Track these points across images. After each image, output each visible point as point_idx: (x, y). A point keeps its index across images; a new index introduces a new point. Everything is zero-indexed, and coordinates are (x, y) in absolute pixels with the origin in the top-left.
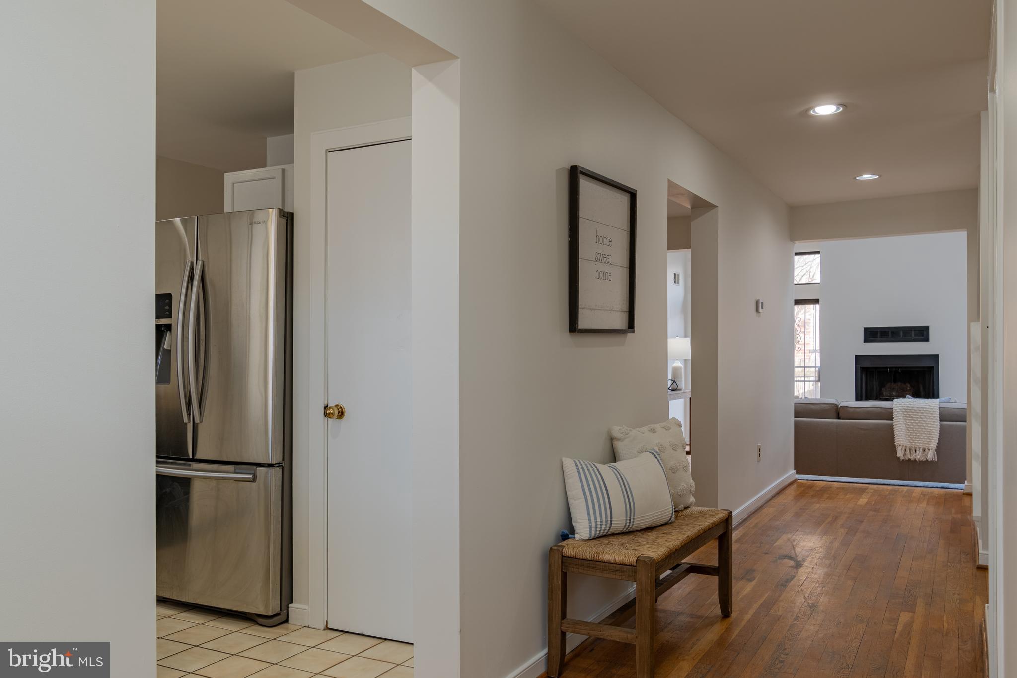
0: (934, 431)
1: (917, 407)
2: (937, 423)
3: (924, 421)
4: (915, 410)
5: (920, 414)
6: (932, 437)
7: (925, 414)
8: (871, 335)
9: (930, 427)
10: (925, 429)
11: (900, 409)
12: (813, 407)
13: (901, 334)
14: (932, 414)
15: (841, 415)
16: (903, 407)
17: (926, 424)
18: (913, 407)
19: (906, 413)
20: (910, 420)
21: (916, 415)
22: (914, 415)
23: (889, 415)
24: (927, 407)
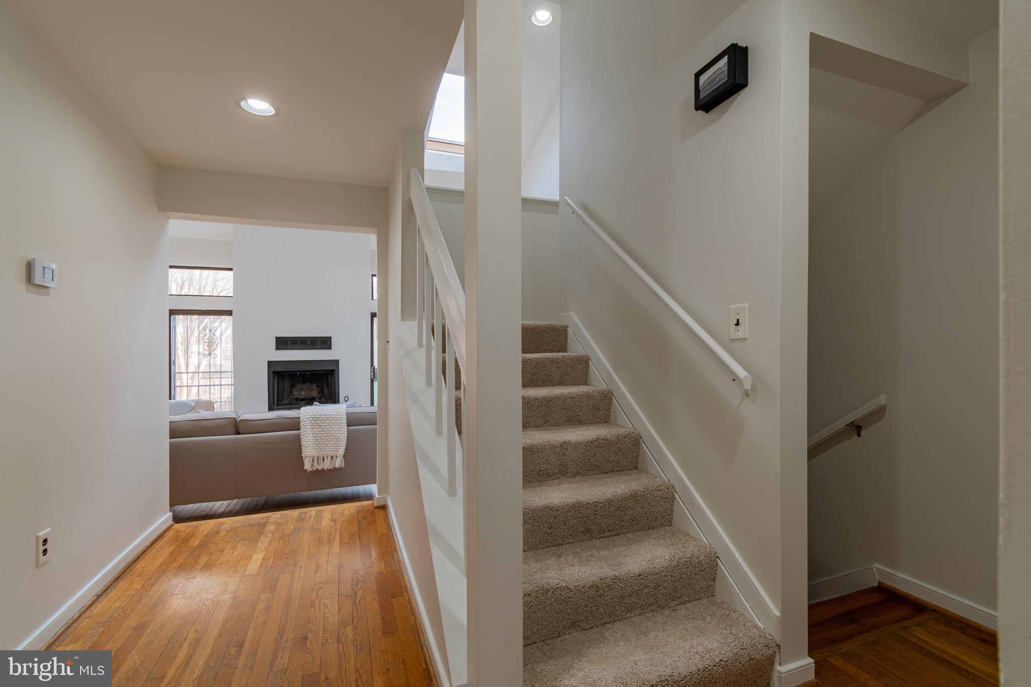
0: (341, 437)
1: (325, 415)
2: (345, 429)
3: (332, 428)
4: (323, 418)
5: (327, 422)
6: (340, 444)
7: (332, 421)
8: (282, 343)
9: (338, 433)
10: (333, 436)
11: (307, 418)
12: (204, 423)
13: (309, 342)
14: (339, 420)
15: (241, 430)
16: (310, 415)
17: (334, 431)
18: (320, 415)
19: (313, 422)
20: (317, 428)
21: (323, 423)
22: (322, 423)
23: (295, 425)
24: (335, 414)
